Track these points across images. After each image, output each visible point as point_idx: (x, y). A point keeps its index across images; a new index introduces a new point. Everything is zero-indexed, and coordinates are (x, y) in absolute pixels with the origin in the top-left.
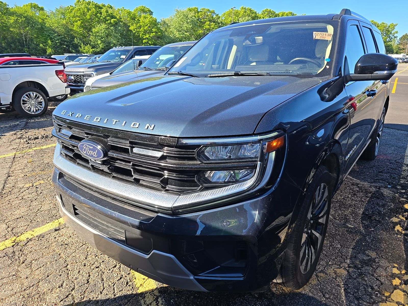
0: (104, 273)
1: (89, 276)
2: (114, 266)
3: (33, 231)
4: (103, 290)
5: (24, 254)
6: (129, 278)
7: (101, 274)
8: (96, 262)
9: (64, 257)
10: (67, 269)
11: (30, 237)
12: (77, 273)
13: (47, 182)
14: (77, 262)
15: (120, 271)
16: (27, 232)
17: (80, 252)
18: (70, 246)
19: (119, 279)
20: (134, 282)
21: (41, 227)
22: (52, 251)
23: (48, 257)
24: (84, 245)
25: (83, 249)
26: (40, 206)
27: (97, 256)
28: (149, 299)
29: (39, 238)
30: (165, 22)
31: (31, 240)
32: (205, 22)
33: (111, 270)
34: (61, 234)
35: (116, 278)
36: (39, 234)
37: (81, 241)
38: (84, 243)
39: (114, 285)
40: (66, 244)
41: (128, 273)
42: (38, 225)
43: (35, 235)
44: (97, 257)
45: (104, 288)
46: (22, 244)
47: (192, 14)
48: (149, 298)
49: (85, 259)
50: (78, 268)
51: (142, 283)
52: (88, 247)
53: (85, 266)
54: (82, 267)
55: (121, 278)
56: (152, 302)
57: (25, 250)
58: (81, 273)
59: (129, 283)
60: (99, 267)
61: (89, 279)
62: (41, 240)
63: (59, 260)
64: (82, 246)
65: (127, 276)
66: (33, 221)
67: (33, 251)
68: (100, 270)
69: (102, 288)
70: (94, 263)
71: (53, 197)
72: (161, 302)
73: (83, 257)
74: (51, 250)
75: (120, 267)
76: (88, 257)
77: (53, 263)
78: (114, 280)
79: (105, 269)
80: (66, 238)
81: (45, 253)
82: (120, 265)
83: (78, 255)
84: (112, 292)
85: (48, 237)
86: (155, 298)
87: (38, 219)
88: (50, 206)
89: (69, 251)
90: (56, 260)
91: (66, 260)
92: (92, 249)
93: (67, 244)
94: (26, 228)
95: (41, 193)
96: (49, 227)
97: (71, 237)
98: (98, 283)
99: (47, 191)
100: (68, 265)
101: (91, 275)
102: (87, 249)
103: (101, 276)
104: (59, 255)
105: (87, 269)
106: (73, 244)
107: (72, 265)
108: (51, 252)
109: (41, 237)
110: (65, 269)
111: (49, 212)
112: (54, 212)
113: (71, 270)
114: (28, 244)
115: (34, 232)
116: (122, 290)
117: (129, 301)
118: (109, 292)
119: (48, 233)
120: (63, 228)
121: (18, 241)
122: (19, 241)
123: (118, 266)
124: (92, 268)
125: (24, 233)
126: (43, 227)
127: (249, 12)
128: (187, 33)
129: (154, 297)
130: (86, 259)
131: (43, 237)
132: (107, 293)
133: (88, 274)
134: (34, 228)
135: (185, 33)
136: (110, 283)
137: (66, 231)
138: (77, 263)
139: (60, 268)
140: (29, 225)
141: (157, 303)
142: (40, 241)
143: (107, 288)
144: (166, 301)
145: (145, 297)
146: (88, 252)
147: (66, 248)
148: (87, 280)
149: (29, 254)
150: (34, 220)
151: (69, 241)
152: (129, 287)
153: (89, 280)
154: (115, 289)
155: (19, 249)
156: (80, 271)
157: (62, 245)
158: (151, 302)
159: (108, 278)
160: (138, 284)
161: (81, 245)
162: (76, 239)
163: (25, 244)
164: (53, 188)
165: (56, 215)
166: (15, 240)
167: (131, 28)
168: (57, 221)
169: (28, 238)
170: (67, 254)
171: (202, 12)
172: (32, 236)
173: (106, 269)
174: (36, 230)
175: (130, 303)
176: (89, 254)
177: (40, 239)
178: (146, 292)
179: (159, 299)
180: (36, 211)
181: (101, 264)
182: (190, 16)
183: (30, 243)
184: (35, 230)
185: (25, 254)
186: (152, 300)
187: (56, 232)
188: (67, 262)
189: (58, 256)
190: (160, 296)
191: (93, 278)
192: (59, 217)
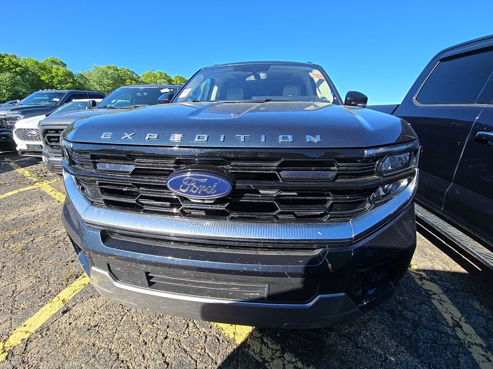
0: (179, 341)
1: (163, 355)
2: (186, 326)
3: (25, 326)
4: (196, 364)
5: (32, 366)
6: (215, 332)
7: (178, 345)
8: (159, 331)
9: (103, 345)
10: (122, 361)
11: (26, 336)
12: (143, 360)
13: (5, 250)
14: (130, 343)
15: (198, 329)
16: (15, 330)
17: (125, 327)
18: (103, 326)
19: (205, 339)
20: (224, 334)
21: (34, 316)
22: (77, 345)
23: (77, 356)
24: (124, 316)
25: (126, 322)
26: (13, 285)
27: (153, 323)
28: (256, 346)
29: (41, 333)
30: (82, 76)
31: (29, 340)
32: (126, 80)
33: (187, 332)
34: (76, 314)
35: (200, 340)
36: (37, 327)
37: (115, 313)
38: (122, 313)
39: (205, 350)
40: (95, 326)
41: (209, 326)
42: (27, 315)
43: (33, 330)
44: (155, 325)
45: (196, 361)
46: (17, 351)
47: (112, 71)
48: (254, 344)
49: (139, 334)
50: (138, 352)
51: (234, 330)
52: (132, 317)
53: (146, 344)
54: (144, 347)
55: (206, 338)
56: (261, 348)
57: (29, 359)
58: (149, 357)
59: (221, 338)
60: (167, 336)
61: (165, 360)
62: (46, 335)
63: (99, 353)
64: (122, 318)
65: (210, 331)
66: (14, 311)
67: (45, 356)
68: (172, 340)
69: (193, 362)
70: (157, 334)
71: (28, 268)
72: (269, 343)
73: (135, 334)
74: (74, 345)
75: (195, 323)
76: (141, 329)
77: (91, 361)
78: (201, 344)
79: (177, 335)
80: (89, 317)
81: (68, 353)
82: (192, 321)
83: (126, 334)
84: (210, 361)
85: (57, 327)
86: (261, 341)
87: (22, 306)
88: (31, 282)
89: (106, 333)
90: (94, 356)
91: (110, 349)
92: (141, 318)
93: (97, 326)
94: (9, 324)
95: (3, 267)
96: (48, 312)
97: (95, 313)
98: (184, 359)
99: (12, 262)
100: (118, 355)
101: (165, 352)
102: (133, 320)
103: (180, 347)
104: (94, 345)
105: (153, 347)
106: (105, 321)
107: (127, 352)
108: (76, 347)
109: (43, 330)
110: (117, 363)
111: (34, 290)
112: (42, 288)
113: (128, 360)
114: (28, 348)
115: (27, 326)
116: (219, 351)
117: (237, 361)
118: (205, 362)
119: (53, 321)
120: (75, 305)
121: (9, 349)
122: (12, 348)
123: (191, 324)
124: (159, 341)
125: (10, 332)
126: (38, 313)
127: (164, 76)
128: (109, 88)
129: (258, 341)
130: (141, 333)
131: (48, 330)
132: (205, 366)
133: (160, 354)
134: (23, 320)
135: (107, 87)
136: (199, 350)
137: (82, 308)
138: (131, 345)
139: (110, 364)
140: (11, 319)
141: (266, 346)
142: (46, 337)
143: (201, 359)
144: (273, 339)
145: (249, 346)
146: (137, 324)
147: (98, 331)
148: (165, 362)
149: (42, 364)
150: (16, 309)
151: (98, 320)
152: (223, 343)
153: (167, 360)
154: (210, 354)
155: (20, 360)
156: (144, 355)
157: (88, 330)
158: (259, 348)
159: (192, 344)
160: (230, 334)
161: (120, 318)
162: (106, 313)
163: (25, 350)
164: (21, 256)
165: (50, 291)
166: (4, 347)
167: (43, 78)
168: (56, 299)
169: (24, 339)
170: (106, 340)
171: (122, 70)
172: (28, 335)
173: (179, 334)
174: (28, 322)
175: (241, 362)
176: (141, 325)
177: (44, 335)
178: (246, 340)
179: (265, 340)
180: (11, 294)
181: (168, 330)
182: (109, 72)
183: (31, 346)
184: (26, 323)
185: (34, 366)
186: (258, 345)
187: (65, 315)
188: (114, 351)
189: (93, 348)
190: (263, 336)
191: (172, 355)
192: (56, 293)
